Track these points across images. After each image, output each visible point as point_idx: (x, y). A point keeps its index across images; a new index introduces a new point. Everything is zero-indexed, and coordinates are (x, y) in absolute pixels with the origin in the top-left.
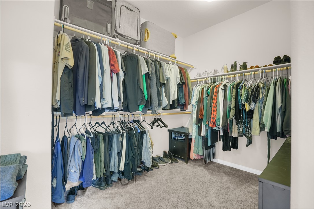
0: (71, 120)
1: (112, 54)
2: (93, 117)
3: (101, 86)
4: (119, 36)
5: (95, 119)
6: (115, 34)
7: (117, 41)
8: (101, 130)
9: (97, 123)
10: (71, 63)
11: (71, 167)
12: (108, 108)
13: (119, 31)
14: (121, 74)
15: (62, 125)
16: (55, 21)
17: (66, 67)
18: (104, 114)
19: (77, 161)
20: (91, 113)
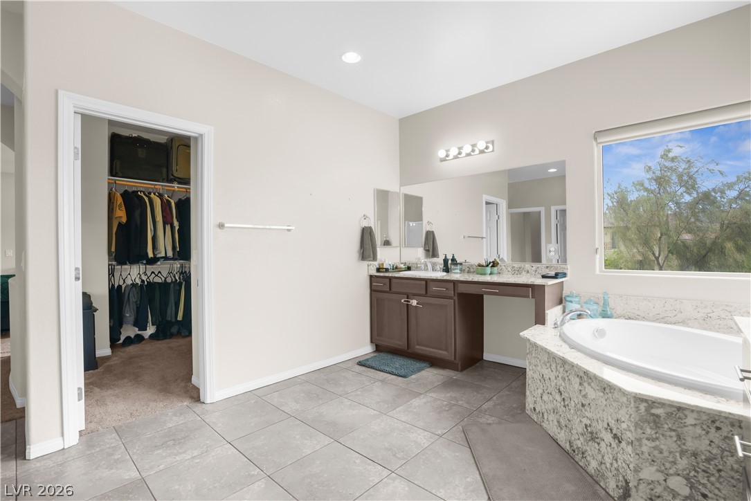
0: (126, 270)
1: (166, 206)
2: (148, 266)
3: (154, 239)
4: (177, 179)
5: (150, 268)
6: (172, 177)
7: (173, 187)
8: (158, 280)
9: (153, 272)
10: (124, 220)
11: (126, 311)
12: (162, 258)
13: (176, 174)
14: (176, 224)
15: (117, 274)
16: (109, 179)
17: (119, 223)
18: (159, 263)
19: (131, 306)
20: (145, 262)
